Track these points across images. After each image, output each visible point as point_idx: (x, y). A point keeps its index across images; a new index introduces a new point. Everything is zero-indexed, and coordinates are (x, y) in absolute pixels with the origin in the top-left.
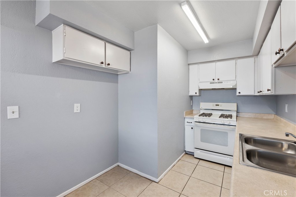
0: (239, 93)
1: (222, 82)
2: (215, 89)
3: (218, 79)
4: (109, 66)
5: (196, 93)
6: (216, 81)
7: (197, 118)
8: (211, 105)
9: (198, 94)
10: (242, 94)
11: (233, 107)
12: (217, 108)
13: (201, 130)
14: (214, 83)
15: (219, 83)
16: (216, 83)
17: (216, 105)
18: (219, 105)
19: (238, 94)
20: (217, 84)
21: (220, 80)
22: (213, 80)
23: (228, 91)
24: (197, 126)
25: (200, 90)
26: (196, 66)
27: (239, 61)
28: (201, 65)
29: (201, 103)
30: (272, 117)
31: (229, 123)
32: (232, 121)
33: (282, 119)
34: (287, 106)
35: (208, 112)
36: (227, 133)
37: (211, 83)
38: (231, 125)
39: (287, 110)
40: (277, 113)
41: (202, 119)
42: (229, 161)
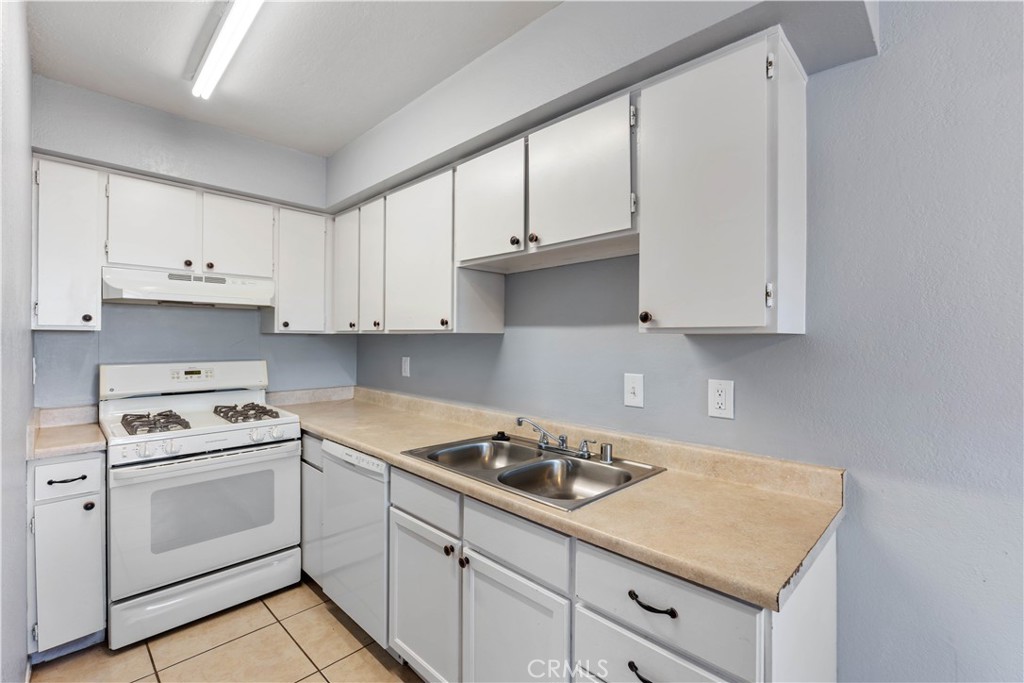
0: (286, 325)
1: (222, 281)
2: (191, 303)
3: (210, 266)
5: (87, 319)
6: (198, 269)
7: (125, 446)
8: (164, 376)
9: (96, 324)
10: (292, 328)
11: (250, 376)
12: (194, 383)
14: (188, 278)
15: (209, 280)
16: (200, 279)
17: (187, 373)
18: (199, 373)
19: (278, 328)
20: (203, 283)
21: (216, 269)
24: (129, 486)
25: (113, 304)
30: (349, 393)
31: (276, 434)
32: (287, 424)
33: (394, 395)
34: (406, 363)
35: (153, 408)
36: (271, 473)
37: (172, 277)
38: (285, 437)
39: (406, 371)
40: (359, 383)
41: (157, 443)
42: (284, 570)
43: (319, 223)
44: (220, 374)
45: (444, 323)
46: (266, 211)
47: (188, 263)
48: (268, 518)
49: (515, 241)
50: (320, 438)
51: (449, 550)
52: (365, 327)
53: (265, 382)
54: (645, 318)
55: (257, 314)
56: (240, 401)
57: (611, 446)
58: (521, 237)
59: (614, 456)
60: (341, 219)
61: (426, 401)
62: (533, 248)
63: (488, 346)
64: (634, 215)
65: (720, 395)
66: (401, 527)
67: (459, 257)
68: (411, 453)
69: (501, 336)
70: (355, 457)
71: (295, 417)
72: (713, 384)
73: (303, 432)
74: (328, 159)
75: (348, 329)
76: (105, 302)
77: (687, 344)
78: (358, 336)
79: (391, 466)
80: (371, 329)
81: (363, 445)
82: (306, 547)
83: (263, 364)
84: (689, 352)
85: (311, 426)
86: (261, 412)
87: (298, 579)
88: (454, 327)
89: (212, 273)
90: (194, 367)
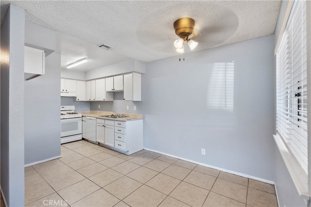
1: (68, 93)
6: (65, 91)
10: (79, 100)
11: (72, 108)
12: (63, 109)
14: (63, 92)
15: (66, 93)
16: (65, 93)
19: (77, 100)
30: (89, 111)
31: (78, 116)
33: (97, 111)
34: (99, 106)
36: (77, 122)
37: (61, 92)
38: (80, 117)
39: (99, 107)
40: (91, 110)
42: (80, 137)
43: (84, 82)
44: (67, 108)
45: (104, 99)
46: (75, 81)
47: (63, 90)
48: (77, 129)
49: (112, 90)
50: (85, 117)
52: (92, 100)
53: (74, 109)
54: (124, 99)
55: (72, 98)
56: (71, 112)
58: (113, 89)
59: (125, 116)
60: (88, 82)
61: (102, 112)
62: (114, 91)
63: (111, 103)
64: (123, 88)
65: (135, 108)
66: (98, 125)
67: (106, 91)
68: (99, 116)
69: (113, 101)
70: (91, 118)
71: (81, 114)
72: (134, 106)
73: (82, 116)
74: (85, 72)
75: (89, 100)
77: (132, 102)
78: (91, 101)
79: (97, 118)
80: (93, 100)
81: (92, 116)
82: (83, 134)
83: (74, 106)
84: (132, 103)
85: (84, 115)
86: (75, 113)
87: (81, 139)
88: (105, 100)
89: (67, 92)
90: (63, 106)
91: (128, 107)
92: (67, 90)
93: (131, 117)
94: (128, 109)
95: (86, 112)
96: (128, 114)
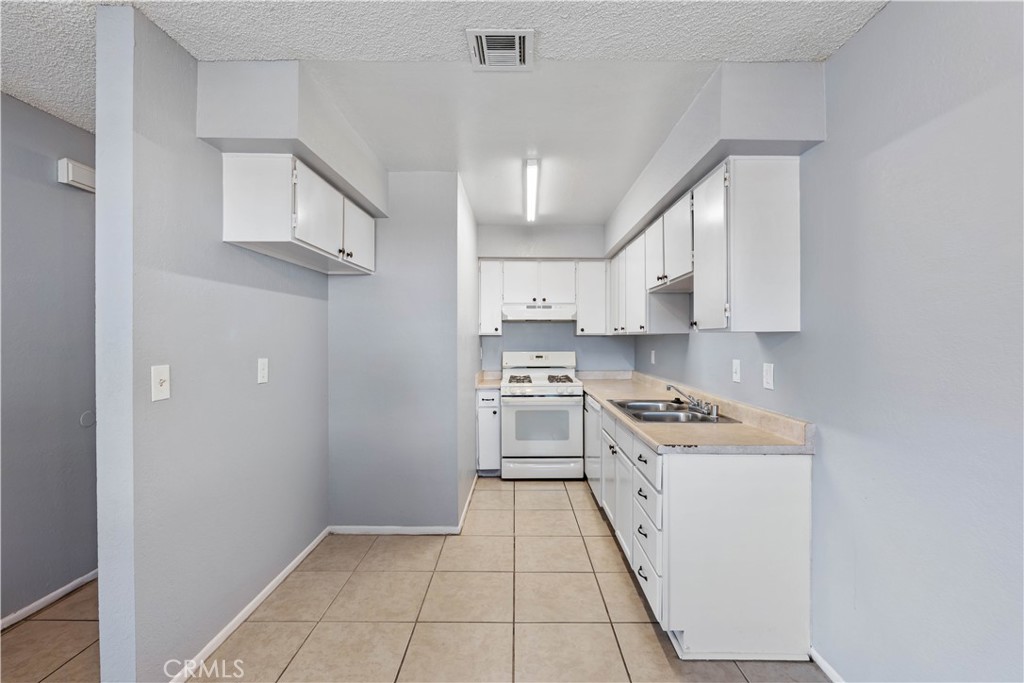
0: (582, 330)
1: (550, 307)
4: (349, 259)
5: (496, 330)
6: (539, 302)
7: (507, 387)
8: (526, 358)
9: (500, 332)
10: (586, 332)
11: (567, 359)
12: (539, 363)
13: (518, 413)
14: (534, 307)
15: (544, 307)
16: (539, 307)
17: (536, 357)
18: (542, 357)
19: (579, 333)
20: (541, 309)
21: (547, 301)
22: (532, 301)
23: (558, 325)
24: (507, 405)
25: (506, 323)
26: (497, 264)
27: (582, 265)
28: (508, 264)
29: (506, 355)
30: (629, 375)
32: (576, 387)
34: (653, 355)
35: (521, 373)
36: (567, 413)
37: (528, 307)
38: (575, 394)
39: (653, 360)
40: (637, 369)
41: (518, 388)
42: (573, 469)
43: (601, 265)
44: (553, 358)
45: (642, 327)
46: (571, 265)
47: (534, 300)
48: (566, 438)
49: (660, 279)
50: (588, 395)
51: (611, 447)
52: (620, 330)
53: (574, 364)
54: (695, 324)
56: (560, 373)
57: (717, 407)
58: (662, 274)
59: (720, 412)
60: (614, 260)
62: (668, 282)
64: (693, 263)
65: (768, 374)
66: (604, 440)
67: (648, 288)
68: (611, 401)
69: (688, 335)
70: (594, 403)
71: (581, 383)
72: (765, 365)
73: (584, 392)
74: (603, 226)
75: (615, 332)
76: (503, 321)
77: (756, 339)
79: (602, 407)
81: (596, 397)
82: (586, 459)
83: (573, 353)
87: (581, 476)
88: (647, 331)
89: (546, 303)
90: (540, 354)
91: (736, 363)
92: (544, 300)
93: (746, 423)
94: (736, 378)
95: (619, 378)
96: (735, 409)
